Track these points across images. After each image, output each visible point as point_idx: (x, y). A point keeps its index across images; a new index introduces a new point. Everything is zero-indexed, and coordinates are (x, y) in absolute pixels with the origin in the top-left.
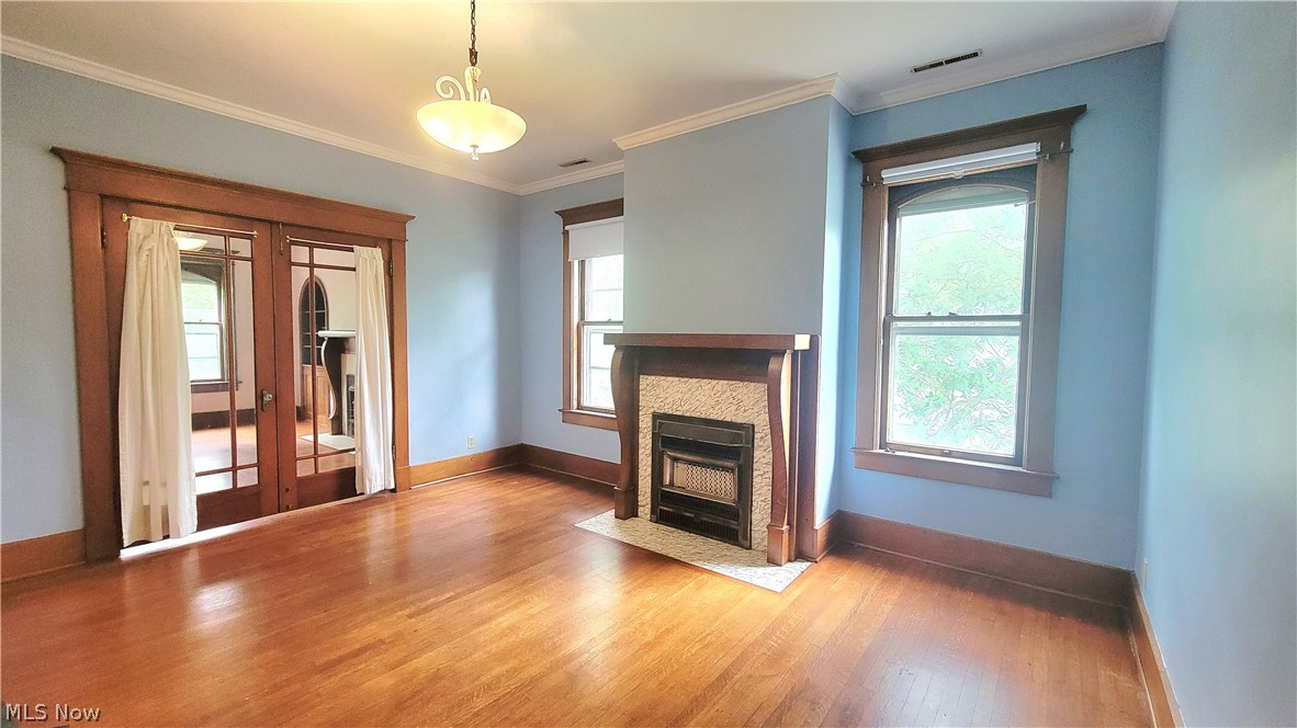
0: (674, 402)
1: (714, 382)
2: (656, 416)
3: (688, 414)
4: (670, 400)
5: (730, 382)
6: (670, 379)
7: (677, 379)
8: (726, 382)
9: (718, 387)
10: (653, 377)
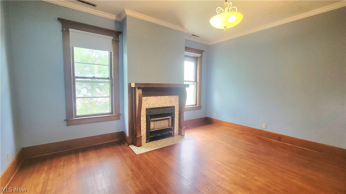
0: (153, 104)
1: (165, 97)
2: (147, 110)
3: (158, 107)
4: (152, 104)
5: (169, 96)
6: (151, 97)
7: (154, 97)
8: (168, 96)
9: (166, 98)
10: (146, 97)
